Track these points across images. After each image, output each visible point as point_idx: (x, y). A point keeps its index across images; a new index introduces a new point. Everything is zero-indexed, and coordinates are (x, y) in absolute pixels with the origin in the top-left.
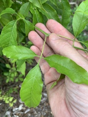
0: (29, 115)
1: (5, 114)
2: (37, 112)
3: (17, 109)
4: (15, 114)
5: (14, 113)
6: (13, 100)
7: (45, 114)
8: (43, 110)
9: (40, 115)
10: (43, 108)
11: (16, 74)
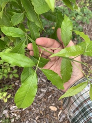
0: (28, 112)
1: (2, 113)
2: (35, 108)
3: (14, 107)
4: (13, 113)
5: (11, 111)
6: (7, 95)
7: (43, 109)
8: (42, 105)
9: (38, 111)
10: (41, 103)
11: (9, 69)
